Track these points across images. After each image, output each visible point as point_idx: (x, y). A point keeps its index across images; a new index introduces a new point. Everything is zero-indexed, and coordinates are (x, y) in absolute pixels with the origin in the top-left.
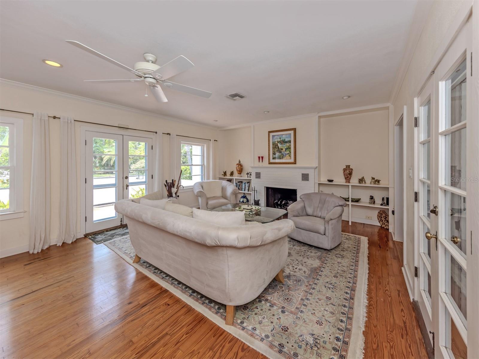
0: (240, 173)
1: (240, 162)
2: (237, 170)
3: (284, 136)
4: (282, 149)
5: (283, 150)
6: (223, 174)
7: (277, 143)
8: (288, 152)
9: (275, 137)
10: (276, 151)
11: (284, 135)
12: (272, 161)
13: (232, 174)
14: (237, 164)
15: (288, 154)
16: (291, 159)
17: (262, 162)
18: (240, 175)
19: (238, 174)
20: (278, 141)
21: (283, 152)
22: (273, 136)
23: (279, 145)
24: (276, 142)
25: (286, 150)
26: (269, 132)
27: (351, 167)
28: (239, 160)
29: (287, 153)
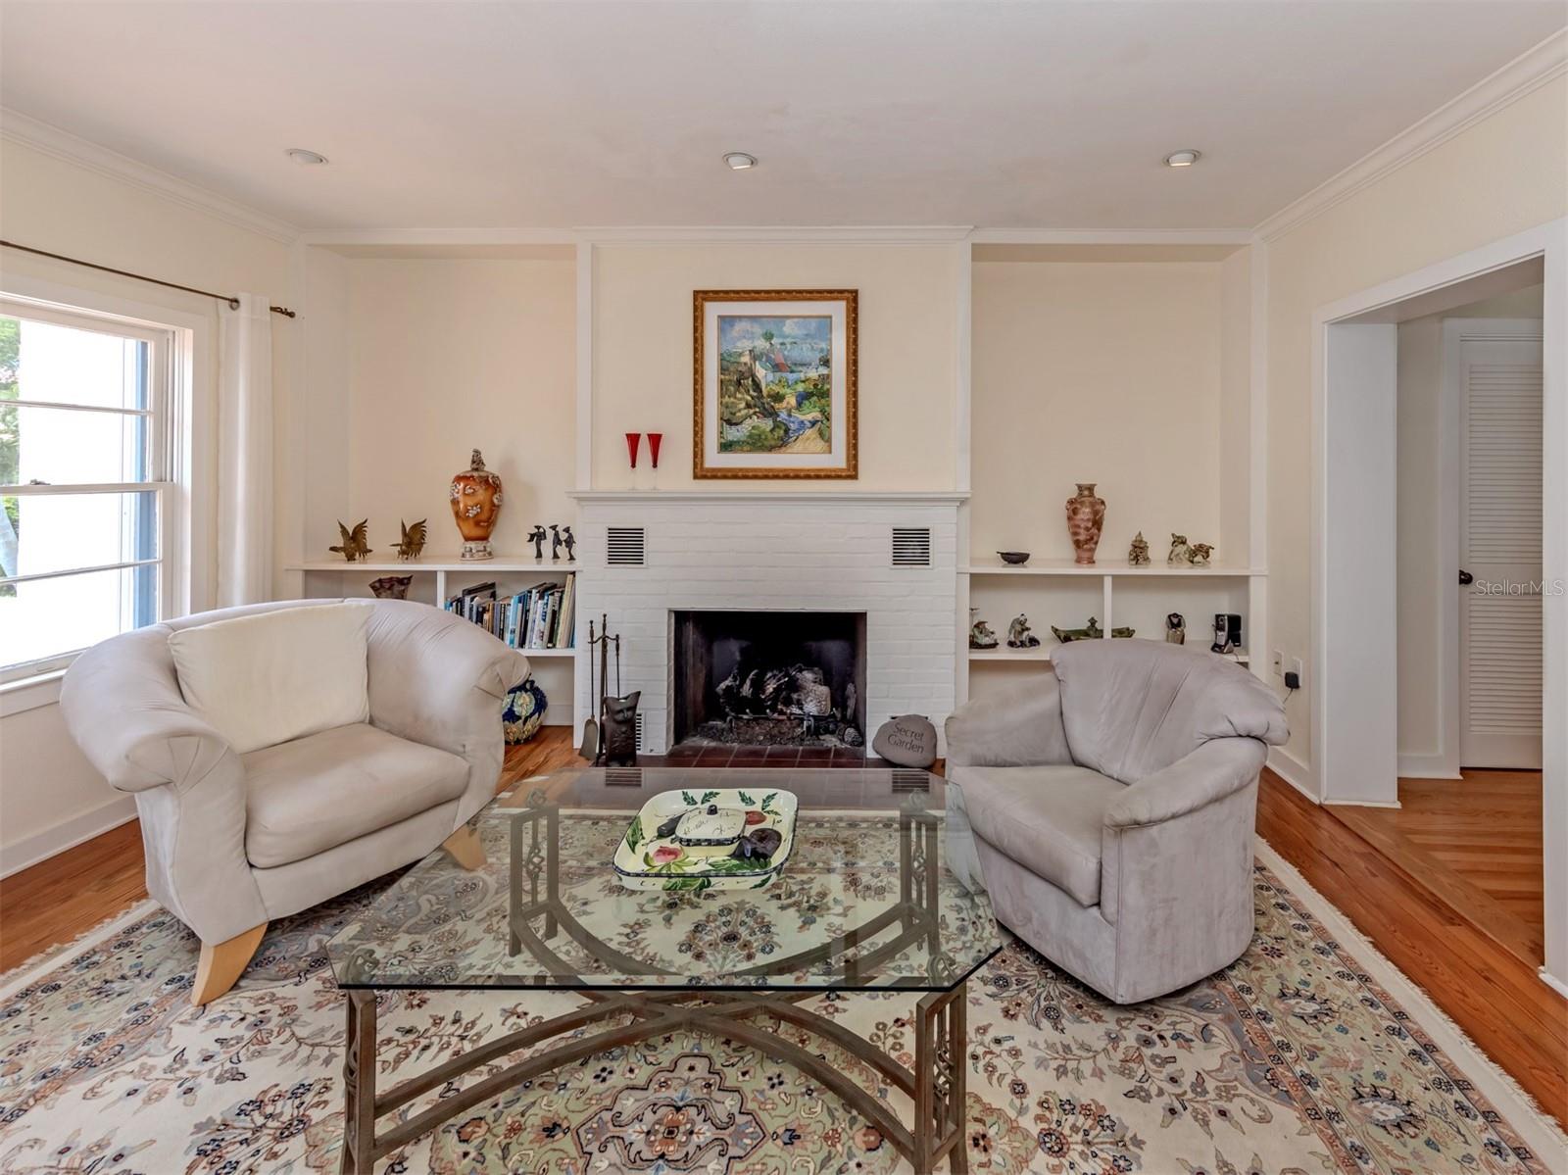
0: (477, 532)
1: (477, 462)
2: (457, 514)
3: (789, 328)
4: (778, 398)
5: (784, 404)
6: (340, 543)
7: (746, 359)
8: (816, 414)
9: (739, 326)
10: (743, 405)
11: (788, 322)
12: (714, 459)
13: (413, 540)
14: (459, 479)
15: (813, 423)
16: (830, 452)
17: (655, 465)
18: (480, 545)
19: (467, 539)
20: (757, 351)
21: (783, 415)
22: (725, 321)
23: (761, 372)
24: (741, 355)
25: (799, 404)
26: (696, 293)
27: (1098, 493)
28: (477, 452)
29: (810, 417)
